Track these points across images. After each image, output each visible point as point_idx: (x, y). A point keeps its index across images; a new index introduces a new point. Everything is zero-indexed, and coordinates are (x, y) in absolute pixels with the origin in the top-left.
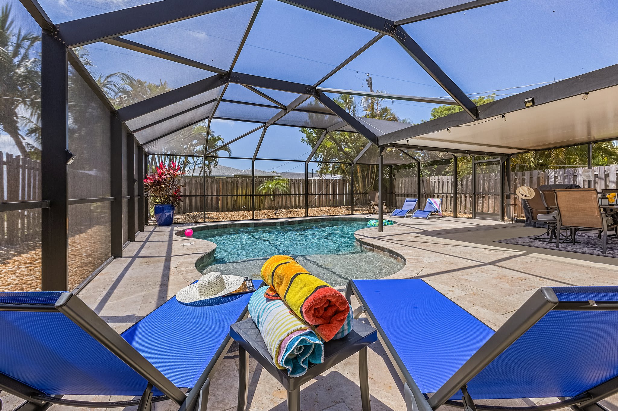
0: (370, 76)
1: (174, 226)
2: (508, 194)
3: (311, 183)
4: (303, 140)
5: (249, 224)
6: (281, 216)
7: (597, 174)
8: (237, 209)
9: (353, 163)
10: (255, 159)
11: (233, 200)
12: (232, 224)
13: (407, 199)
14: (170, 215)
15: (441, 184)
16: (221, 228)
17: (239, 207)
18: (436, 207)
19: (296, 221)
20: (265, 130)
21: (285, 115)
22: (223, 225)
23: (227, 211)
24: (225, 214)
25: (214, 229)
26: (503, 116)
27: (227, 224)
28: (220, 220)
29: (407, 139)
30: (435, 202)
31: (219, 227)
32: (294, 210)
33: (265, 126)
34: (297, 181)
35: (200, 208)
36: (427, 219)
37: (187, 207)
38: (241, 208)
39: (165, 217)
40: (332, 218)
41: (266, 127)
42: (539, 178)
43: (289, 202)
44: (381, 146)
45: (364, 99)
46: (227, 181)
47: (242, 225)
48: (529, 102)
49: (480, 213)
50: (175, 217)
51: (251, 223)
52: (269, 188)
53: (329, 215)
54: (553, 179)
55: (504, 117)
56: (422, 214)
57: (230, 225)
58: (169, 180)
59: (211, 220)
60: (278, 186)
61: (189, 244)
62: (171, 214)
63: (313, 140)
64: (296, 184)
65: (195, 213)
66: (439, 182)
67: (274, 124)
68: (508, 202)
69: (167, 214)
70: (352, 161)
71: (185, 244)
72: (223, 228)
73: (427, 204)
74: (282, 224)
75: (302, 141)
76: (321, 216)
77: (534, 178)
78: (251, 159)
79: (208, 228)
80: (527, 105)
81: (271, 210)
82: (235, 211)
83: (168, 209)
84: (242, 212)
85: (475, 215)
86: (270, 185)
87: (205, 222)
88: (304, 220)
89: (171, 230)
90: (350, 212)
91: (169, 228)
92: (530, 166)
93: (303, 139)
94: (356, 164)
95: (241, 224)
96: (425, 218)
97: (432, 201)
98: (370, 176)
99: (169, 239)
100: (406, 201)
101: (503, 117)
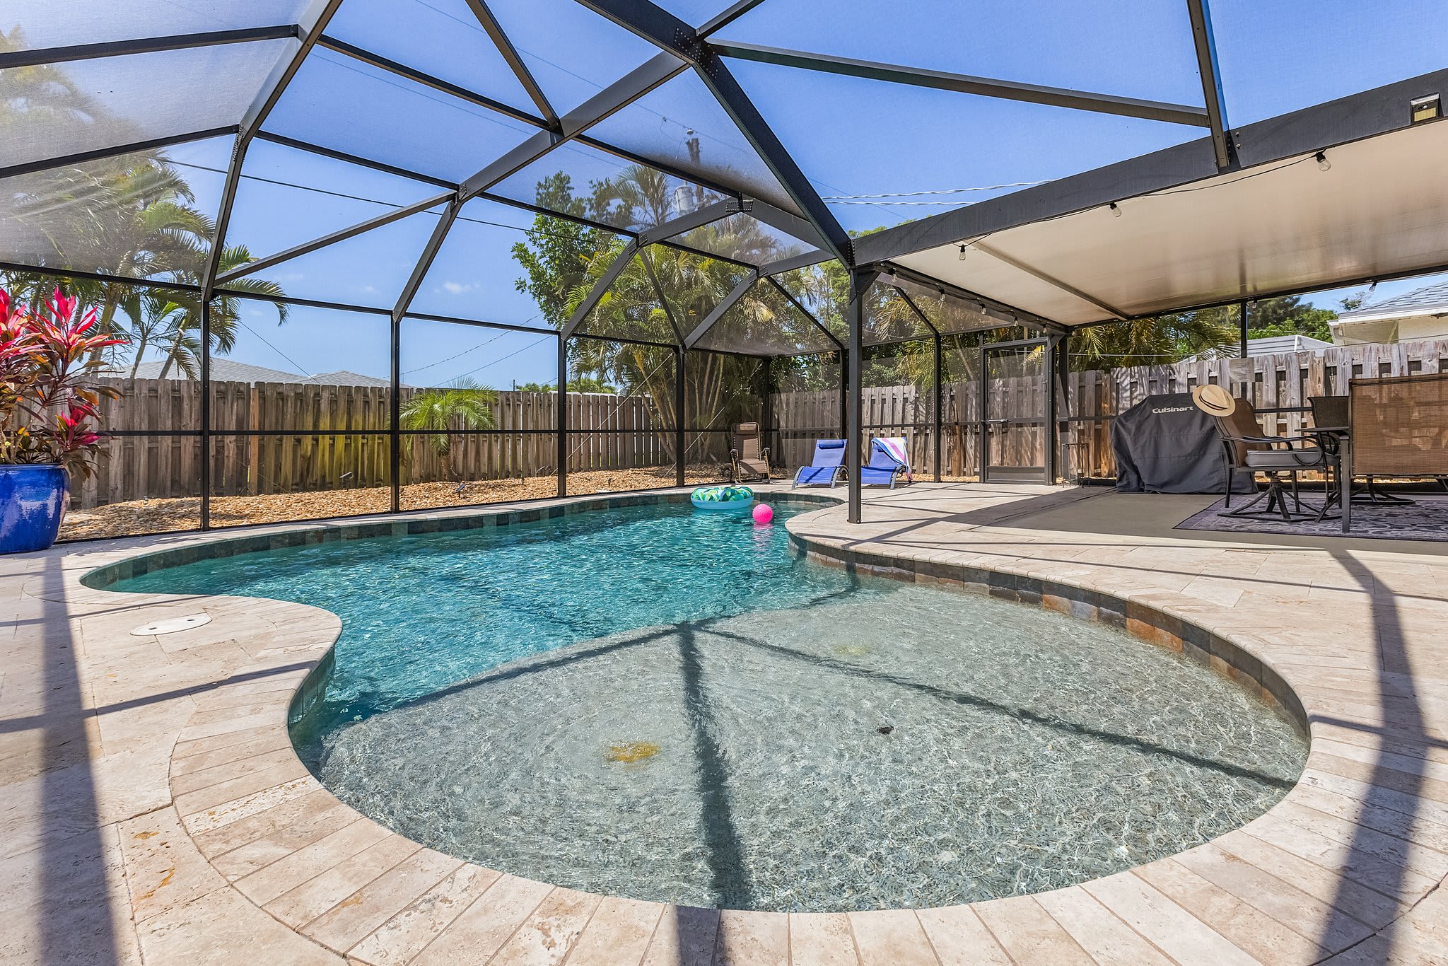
0: (694, 136)
1: (64, 550)
2: (1065, 419)
3: (549, 405)
4: (521, 286)
5: (389, 525)
6: (476, 498)
7: (1215, 375)
8: (315, 484)
9: (684, 346)
10: (399, 313)
11: (302, 456)
12: (325, 531)
13: (819, 442)
14: (45, 506)
15: (877, 407)
16: (283, 545)
17: (324, 477)
18: (897, 457)
19: (544, 509)
20: (453, 211)
21: (549, 150)
22: (292, 535)
23: (278, 492)
24: (279, 500)
25: (254, 550)
26: (1320, 157)
27: (304, 533)
28: (264, 520)
29: (961, 243)
30: (894, 447)
31: (273, 544)
32: (507, 481)
33: (451, 198)
34: (508, 399)
35: (169, 483)
36: (892, 486)
37: (112, 484)
38: (328, 480)
39: (16, 516)
40: (640, 497)
41: (455, 202)
42: (1098, 386)
43: (486, 459)
44: (860, 267)
45: (680, 191)
46: (279, 393)
47: (366, 532)
48: (1430, 105)
49: (996, 469)
50: (69, 517)
51: (395, 523)
52: (432, 415)
53: (615, 490)
54: (1128, 394)
55: (1324, 158)
56: (876, 475)
57: (319, 535)
58: (42, 365)
59: (226, 523)
60: (463, 410)
61: (182, 623)
62: (51, 503)
63: (551, 287)
64: (506, 408)
65: (153, 503)
66: (873, 401)
67: (483, 194)
68: (1064, 440)
69: (30, 505)
70: (682, 342)
71: (163, 627)
72: (291, 544)
73: (875, 453)
74: (502, 520)
75: (518, 288)
76: (600, 494)
77: (1087, 388)
78: (389, 313)
79: (227, 549)
80: (1419, 116)
81: (439, 484)
82: (305, 489)
83: (33, 484)
84: (340, 494)
85: (987, 473)
86: (436, 406)
87: (206, 528)
88: (567, 505)
89: (48, 568)
90: (673, 482)
91: (36, 562)
92: (1094, 357)
93: (522, 283)
94: (692, 349)
95: (360, 527)
96: (887, 487)
97: (886, 444)
98: (705, 386)
99: (47, 610)
100: (817, 448)
101: (1319, 160)
